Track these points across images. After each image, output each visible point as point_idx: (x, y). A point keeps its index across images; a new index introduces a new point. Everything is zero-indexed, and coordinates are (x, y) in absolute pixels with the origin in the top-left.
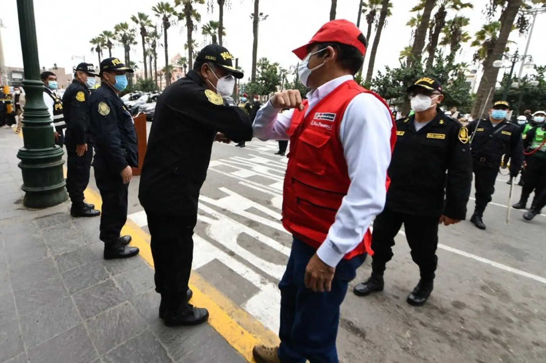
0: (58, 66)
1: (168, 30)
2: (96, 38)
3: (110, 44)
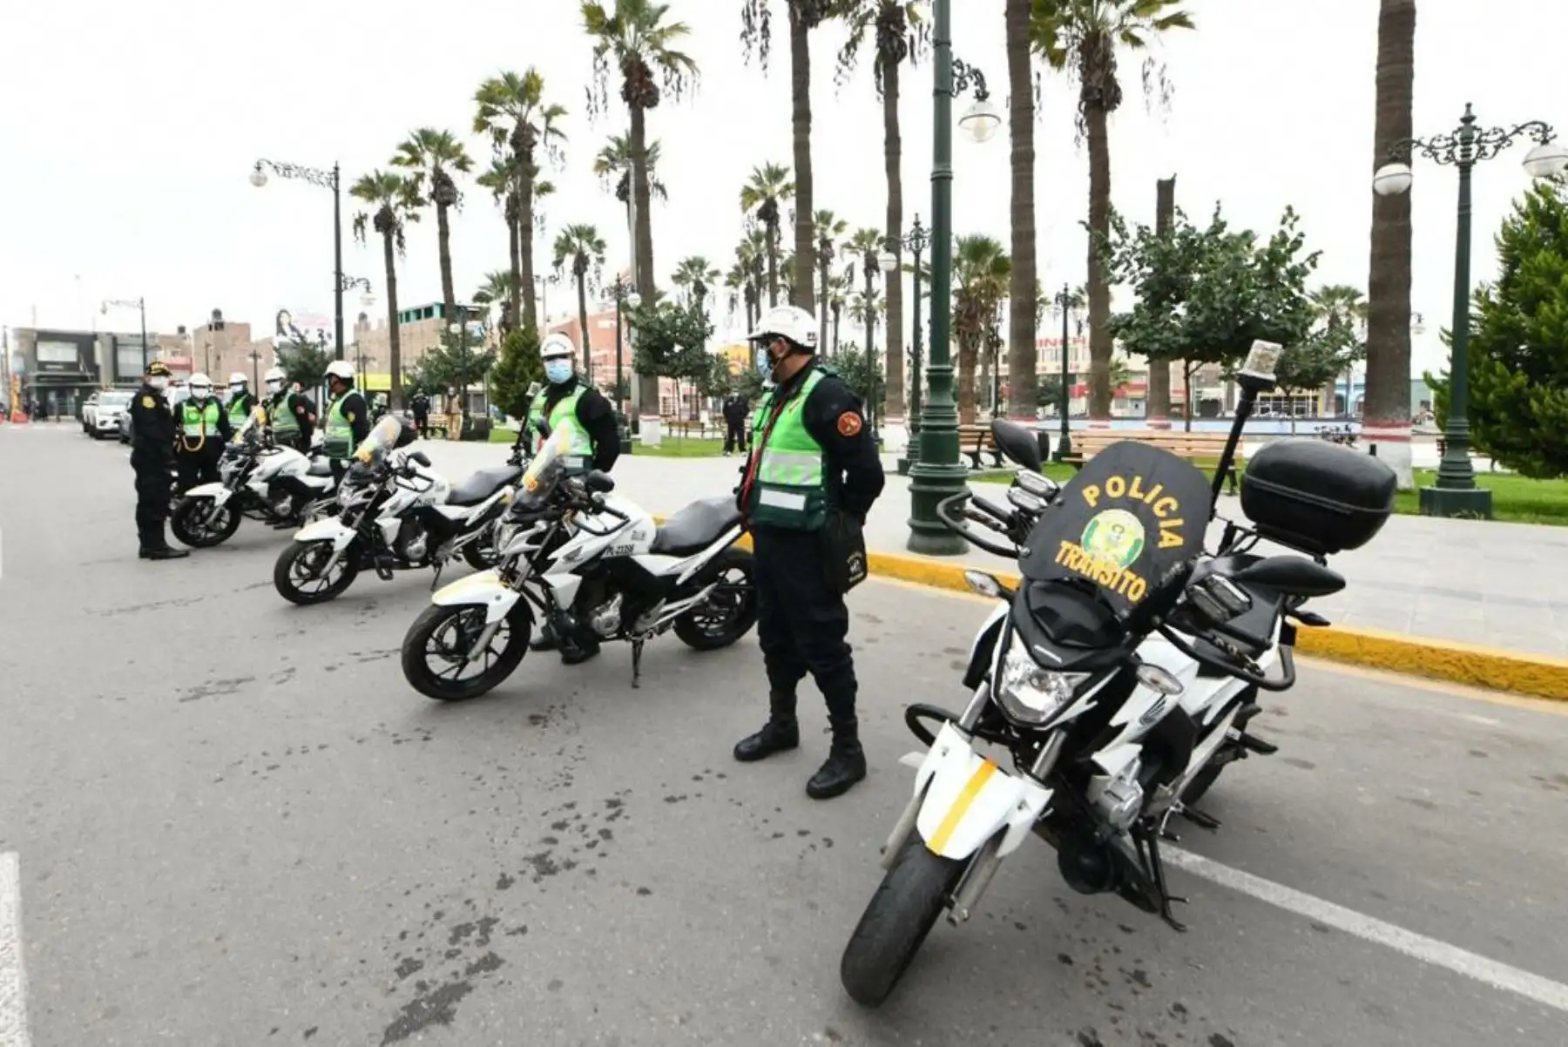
0: (226, 318)
2: (377, 172)
3: (446, 189)
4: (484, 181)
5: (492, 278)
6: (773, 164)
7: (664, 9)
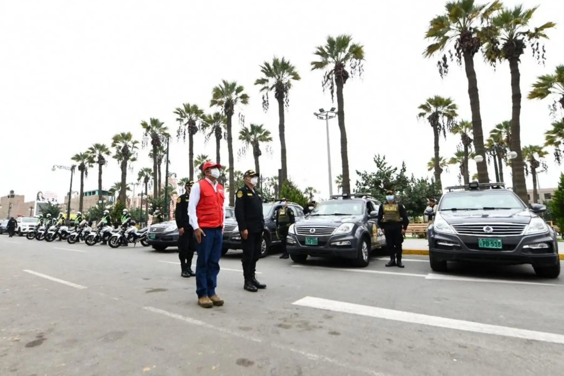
1: (194, 136)
2: (81, 153)
3: (102, 160)
4: (115, 157)
5: (116, 184)
6: (204, 154)
7: (163, 123)
